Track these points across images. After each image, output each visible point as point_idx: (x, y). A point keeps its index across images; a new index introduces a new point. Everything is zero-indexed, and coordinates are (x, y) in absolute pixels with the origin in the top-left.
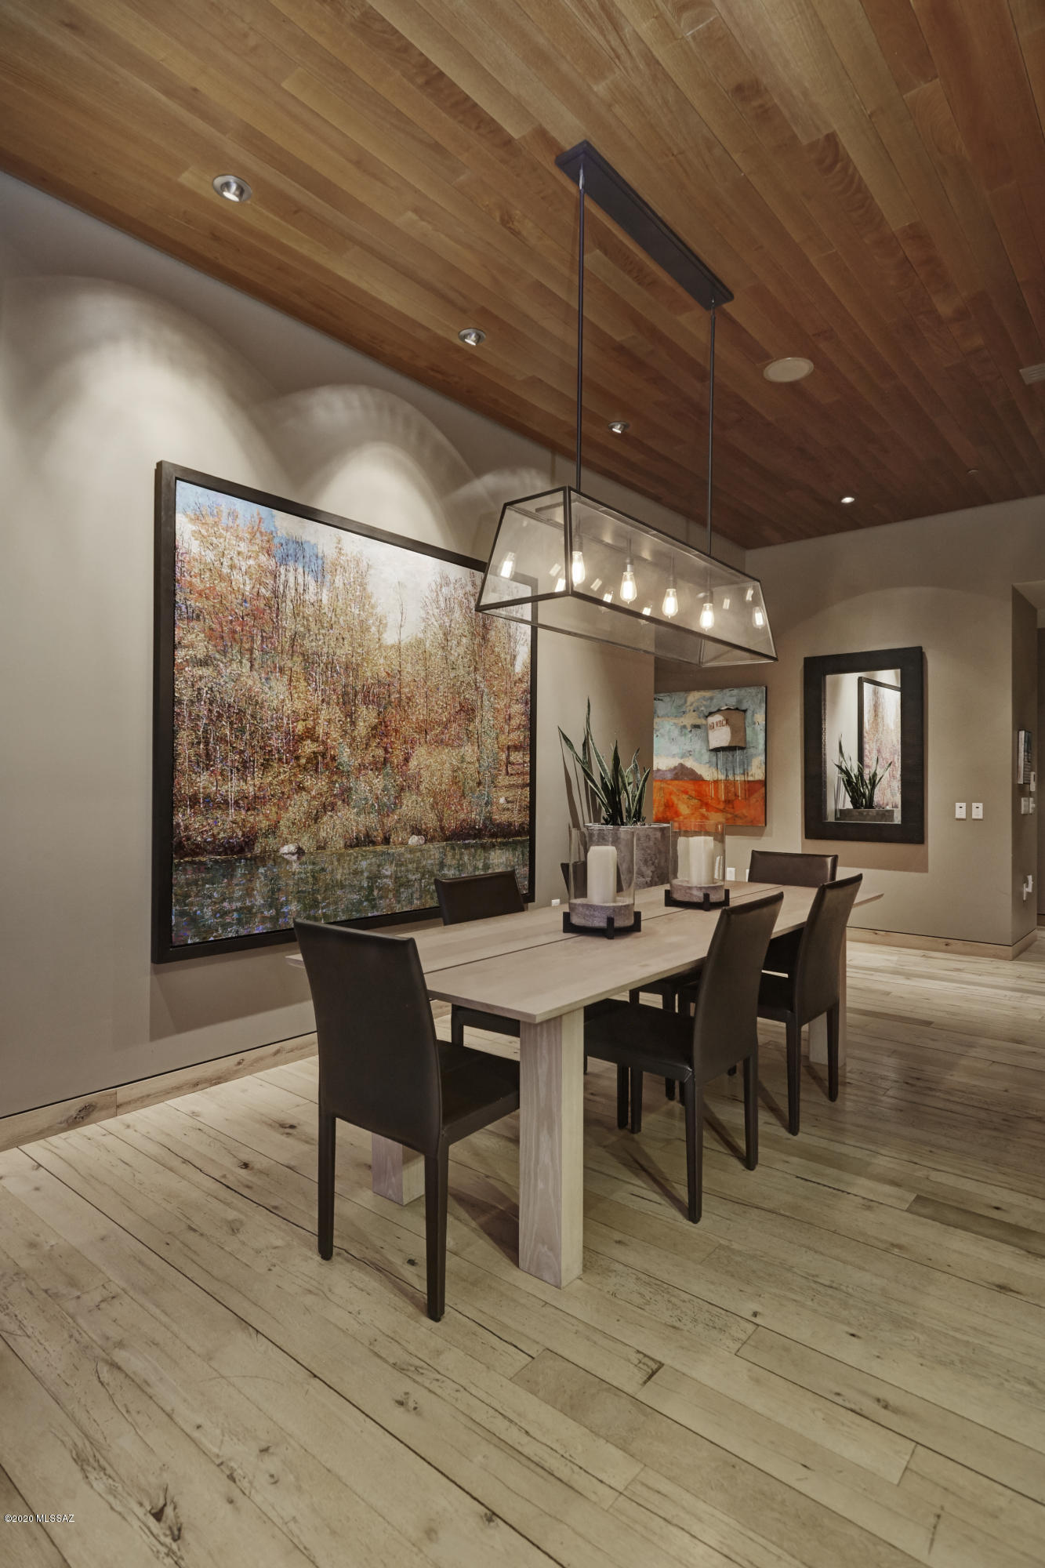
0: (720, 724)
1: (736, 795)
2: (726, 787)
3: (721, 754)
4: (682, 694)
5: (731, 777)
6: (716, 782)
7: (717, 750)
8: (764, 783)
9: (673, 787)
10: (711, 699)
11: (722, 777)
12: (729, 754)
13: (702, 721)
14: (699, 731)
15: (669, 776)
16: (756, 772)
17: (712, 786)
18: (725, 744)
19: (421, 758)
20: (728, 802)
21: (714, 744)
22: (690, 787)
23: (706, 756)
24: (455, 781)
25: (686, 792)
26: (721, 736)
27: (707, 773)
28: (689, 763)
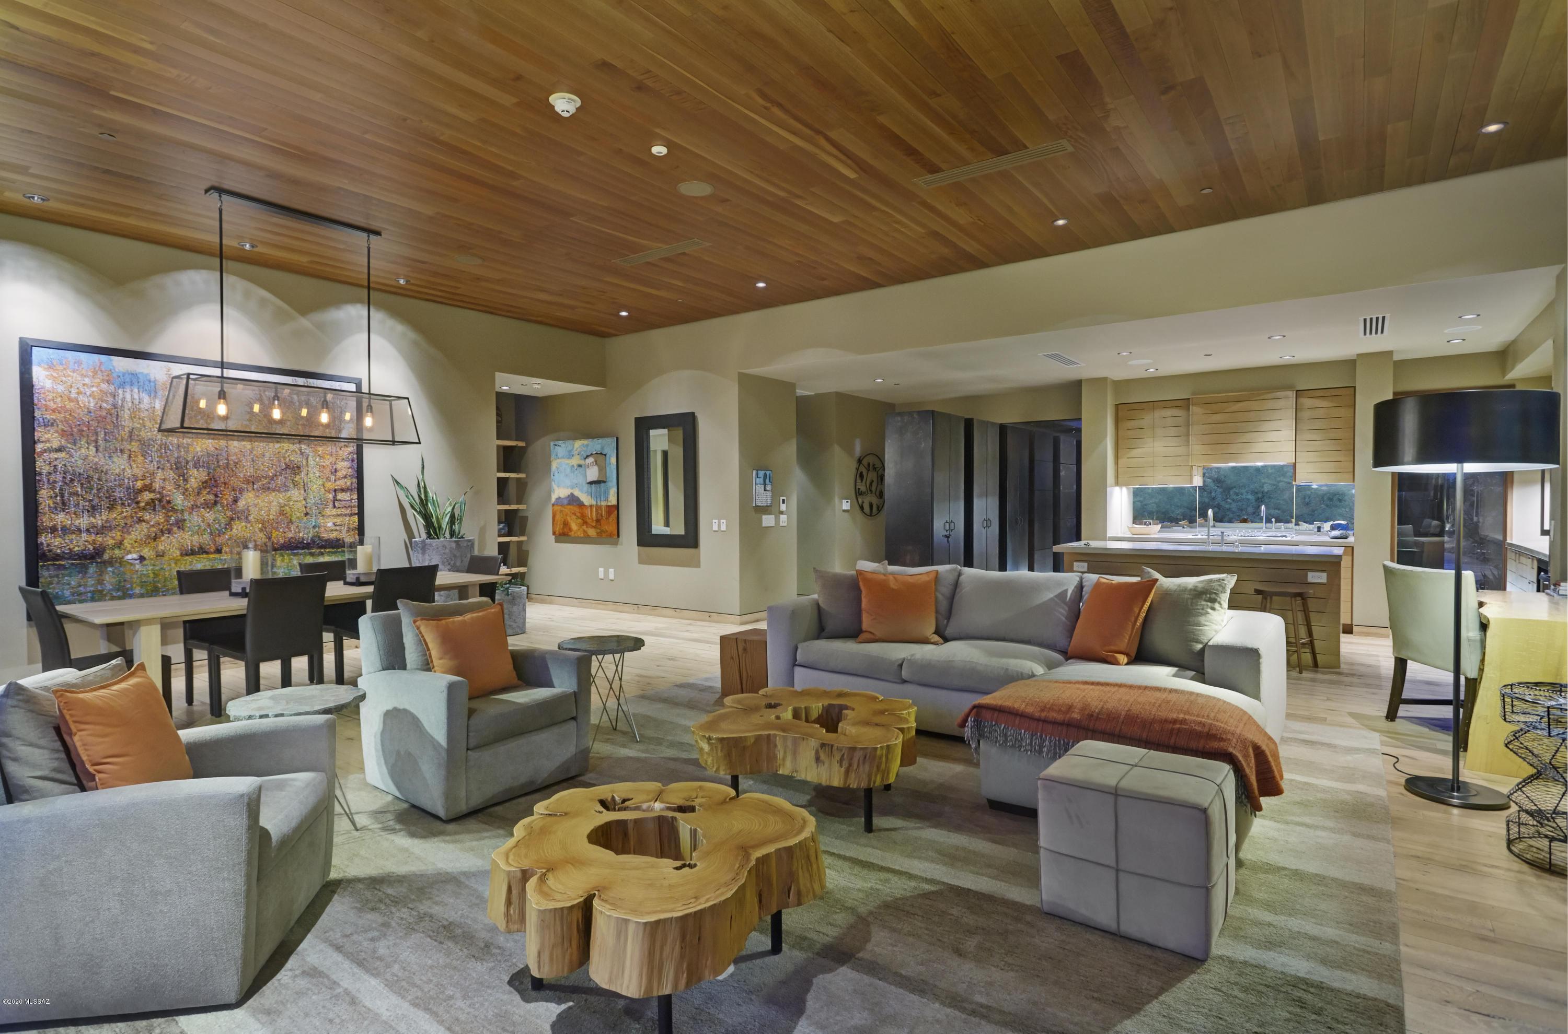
0: (592, 465)
1: (602, 516)
2: (597, 510)
3: (593, 486)
4: (571, 442)
5: (599, 503)
6: (591, 506)
7: (591, 483)
8: (617, 507)
9: (567, 510)
10: (587, 446)
11: (594, 503)
12: (598, 486)
13: (582, 462)
14: (581, 469)
15: (566, 502)
16: (613, 501)
17: (589, 509)
18: (595, 479)
19: (248, 499)
20: (598, 521)
21: (590, 479)
22: (577, 510)
23: (586, 487)
24: (282, 513)
25: (575, 514)
26: (593, 474)
27: (586, 500)
28: (577, 493)
